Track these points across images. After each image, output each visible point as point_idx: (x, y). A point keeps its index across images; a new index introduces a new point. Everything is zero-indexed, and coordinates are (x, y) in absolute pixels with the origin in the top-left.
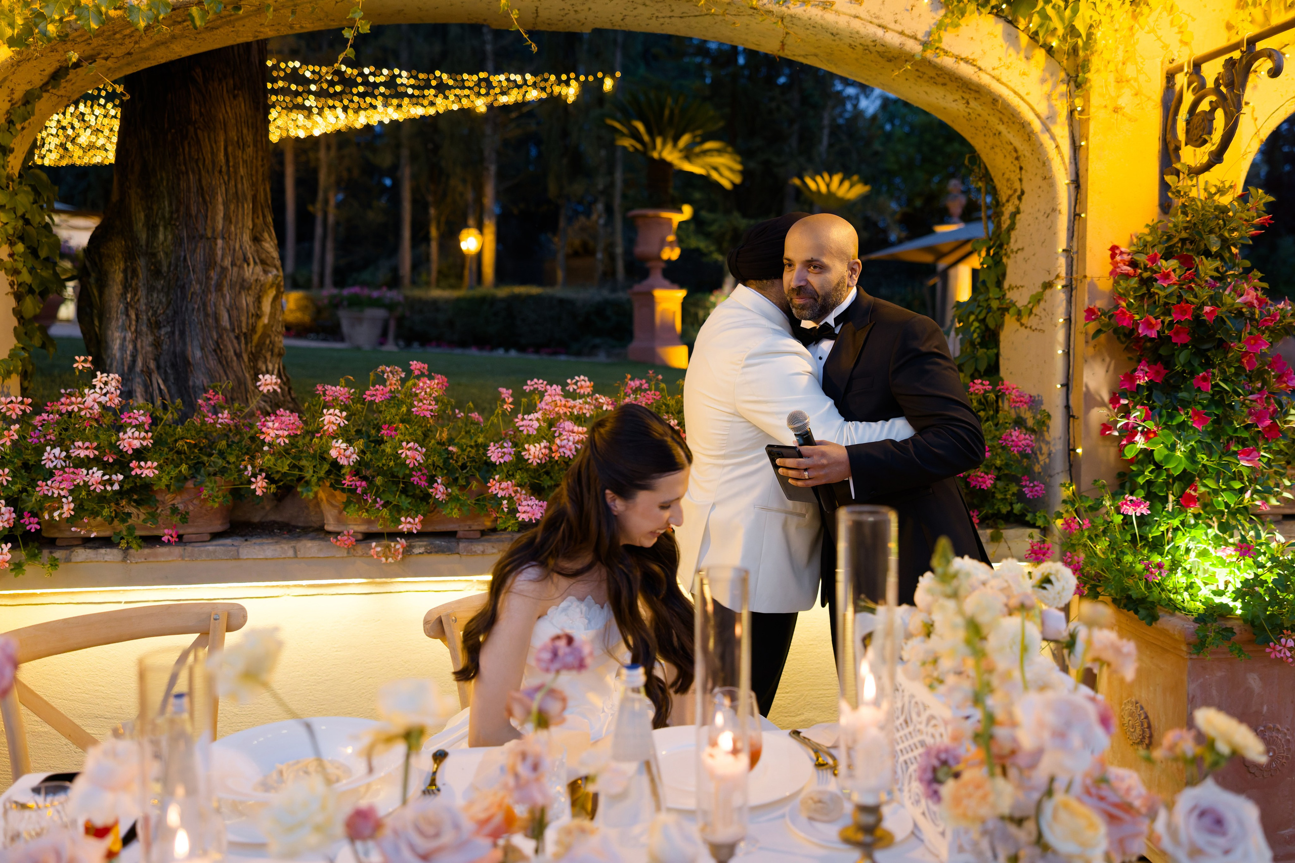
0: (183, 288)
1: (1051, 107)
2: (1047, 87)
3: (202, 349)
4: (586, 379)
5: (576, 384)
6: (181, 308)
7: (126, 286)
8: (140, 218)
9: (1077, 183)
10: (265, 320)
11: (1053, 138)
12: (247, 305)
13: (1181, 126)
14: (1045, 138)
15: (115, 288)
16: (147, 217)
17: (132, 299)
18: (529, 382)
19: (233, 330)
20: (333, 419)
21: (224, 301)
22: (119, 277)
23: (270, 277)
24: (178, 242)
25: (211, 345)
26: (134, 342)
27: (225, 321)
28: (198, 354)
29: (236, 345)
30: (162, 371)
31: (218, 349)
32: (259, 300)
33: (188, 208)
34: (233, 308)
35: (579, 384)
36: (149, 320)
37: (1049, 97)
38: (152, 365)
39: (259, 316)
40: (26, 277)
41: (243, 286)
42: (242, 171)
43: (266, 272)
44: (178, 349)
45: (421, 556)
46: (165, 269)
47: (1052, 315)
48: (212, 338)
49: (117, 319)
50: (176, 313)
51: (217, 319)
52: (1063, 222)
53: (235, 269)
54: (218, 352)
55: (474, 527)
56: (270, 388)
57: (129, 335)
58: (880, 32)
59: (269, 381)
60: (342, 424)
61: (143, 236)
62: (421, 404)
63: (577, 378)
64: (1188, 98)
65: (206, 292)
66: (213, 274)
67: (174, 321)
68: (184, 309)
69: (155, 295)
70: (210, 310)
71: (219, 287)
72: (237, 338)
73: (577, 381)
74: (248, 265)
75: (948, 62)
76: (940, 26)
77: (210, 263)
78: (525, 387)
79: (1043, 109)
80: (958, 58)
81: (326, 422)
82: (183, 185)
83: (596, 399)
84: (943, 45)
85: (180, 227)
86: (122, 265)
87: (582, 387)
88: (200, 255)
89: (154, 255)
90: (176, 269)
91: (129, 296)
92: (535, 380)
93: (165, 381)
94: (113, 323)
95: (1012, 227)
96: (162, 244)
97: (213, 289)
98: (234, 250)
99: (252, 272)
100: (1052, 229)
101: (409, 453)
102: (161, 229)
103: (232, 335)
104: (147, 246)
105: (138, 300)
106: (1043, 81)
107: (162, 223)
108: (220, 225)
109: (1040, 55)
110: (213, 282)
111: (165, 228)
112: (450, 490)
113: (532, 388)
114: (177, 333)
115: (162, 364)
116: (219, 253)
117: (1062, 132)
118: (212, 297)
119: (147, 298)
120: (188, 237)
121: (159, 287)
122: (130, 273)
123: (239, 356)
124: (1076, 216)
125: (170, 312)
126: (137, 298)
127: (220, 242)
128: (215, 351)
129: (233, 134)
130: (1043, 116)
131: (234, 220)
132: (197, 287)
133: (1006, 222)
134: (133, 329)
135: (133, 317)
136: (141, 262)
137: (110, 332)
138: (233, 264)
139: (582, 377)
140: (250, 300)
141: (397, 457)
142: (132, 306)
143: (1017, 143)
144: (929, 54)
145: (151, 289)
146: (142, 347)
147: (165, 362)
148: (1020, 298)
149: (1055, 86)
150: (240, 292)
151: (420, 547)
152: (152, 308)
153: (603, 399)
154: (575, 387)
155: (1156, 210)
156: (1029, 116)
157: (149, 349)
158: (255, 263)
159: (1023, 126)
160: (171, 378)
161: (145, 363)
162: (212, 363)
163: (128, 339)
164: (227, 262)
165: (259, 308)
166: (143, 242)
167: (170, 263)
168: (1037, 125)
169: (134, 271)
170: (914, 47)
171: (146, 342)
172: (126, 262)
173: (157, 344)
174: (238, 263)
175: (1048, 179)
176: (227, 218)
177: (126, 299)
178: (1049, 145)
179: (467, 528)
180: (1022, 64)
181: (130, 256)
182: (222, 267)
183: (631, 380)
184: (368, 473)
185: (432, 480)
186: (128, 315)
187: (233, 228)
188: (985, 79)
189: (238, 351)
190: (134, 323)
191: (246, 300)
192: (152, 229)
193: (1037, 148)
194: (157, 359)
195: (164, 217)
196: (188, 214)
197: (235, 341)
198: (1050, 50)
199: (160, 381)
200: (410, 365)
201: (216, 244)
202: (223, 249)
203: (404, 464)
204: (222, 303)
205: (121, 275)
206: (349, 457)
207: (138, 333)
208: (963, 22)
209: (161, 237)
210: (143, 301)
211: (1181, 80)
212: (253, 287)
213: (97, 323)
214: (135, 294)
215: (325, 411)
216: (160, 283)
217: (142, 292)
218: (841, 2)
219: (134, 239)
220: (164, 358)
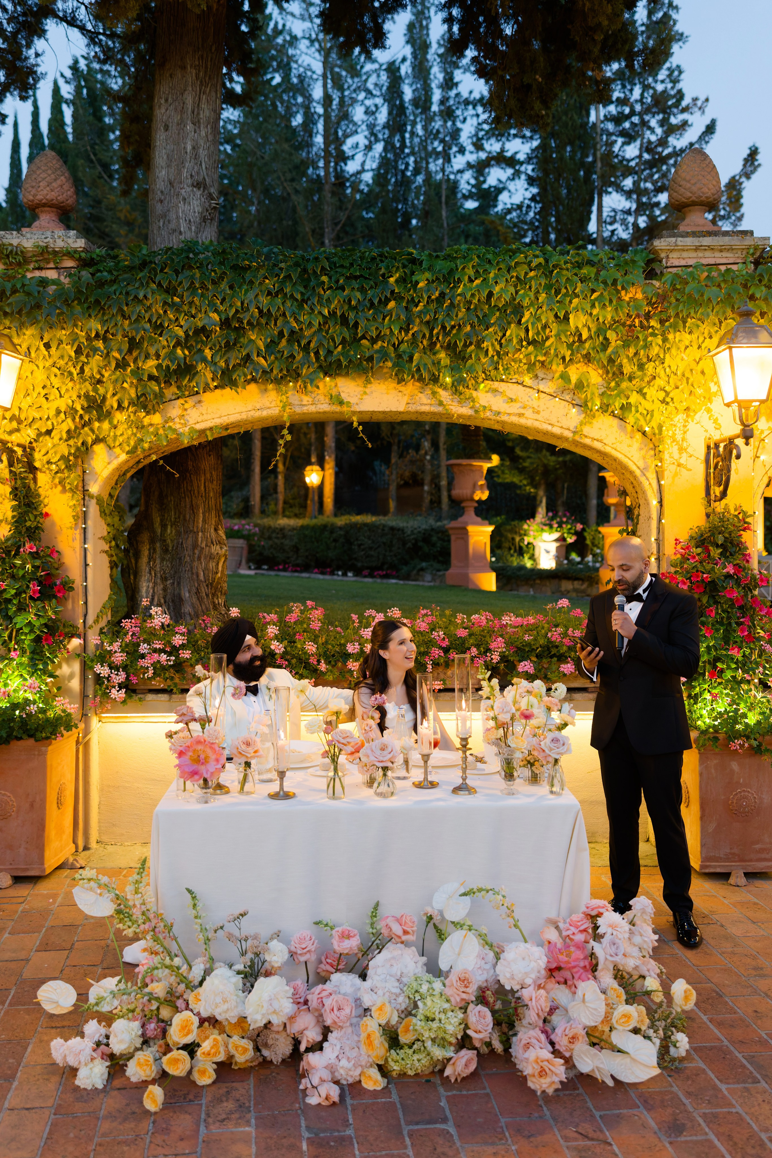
0: (180, 559)
1: (645, 463)
2: (643, 452)
3: (189, 592)
6: (179, 570)
7: (150, 558)
8: (157, 521)
9: (661, 502)
10: (219, 575)
11: (647, 479)
12: (213, 567)
13: (711, 475)
14: (643, 479)
15: (144, 560)
16: (161, 520)
17: (153, 565)
18: (367, 611)
19: (205, 581)
20: (272, 631)
22: (146, 553)
23: (224, 551)
24: (179, 534)
25: (194, 590)
27: (202, 577)
28: (187, 595)
29: (207, 590)
30: (167, 604)
31: (198, 592)
32: (218, 564)
33: (184, 517)
34: (206, 570)
36: (161, 576)
37: (644, 458)
38: (162, 601)
39: (216, 573)
40: (115, 558)
41: (211, 557)
42: (211, 494)
43: (221, 548)
44: (176, 592)
46: (170, 549)
48: (194, 587)
49: (146, 576)
50: (175, 572)
51: (198, 576)
52: (654, 524)
53: (207, 548)
57: (151, 585)
58: (549, 428)
60: (276, 633)
61: (159, 531)
62: (313, 623)
64: (713, 461)
65: (193, 561)
66: (196, 552)
67: (174, 577)
69: (165, 563)
70: (194, 571)
71: (199, 558)
72: (207, 585)
73: (393, 611)
74: (213, 545)
75: (587, 441)
76: (581, 424)
77: (195, 546)
78: (365, 614)
79: (641, 464)
80: (593, 439)
81: (269, 632)
82: (183, 504)
84: (585, 433)
85: (179, 526)
86: (149, 547)
88: (190, 541)
89: (165, 541)
90: (177, 549)
91: (151, 563)
94: (142, 578)
95: (637, 521)
96: (170, 535)
97: (196, 560)
98: (206, 537)
99: (215, 549)
100: (649, 527)
101: (308, 647)
102: (169, 527)
103: (204, 584)
104: (161, 536)
105: (156, 566)
106: (641, 449)
107: (170, 524)
108: (200, 525)
109: (639, 435)
110: (196, 556)
111: (172, 527)
112: (328, 667)
113: (369, 615)
114: (176, 583)
115: (167, 601)
116: (200, 540)
117: (652, 476)
118: (196, 564)
119: (160, 565)
120: (184, 531)
121: (167, 558)
122: (152, 550)
123: (207, 595)
124: (660, 520)
125: (172, 572)
126: (155, 564)
127: (200, 534)
128: (196, 593)
129: (208, 475)
130: (642, 467)
131: (207, 521)
132: (188, 559)
133: (635, 519)
134: (153, 581)
135: (153, 575)
136: (158, 545)
137: (140, 583)
138: (206, 545)
140: (215, 564)
141: (303, 649)
142: (152, 569)
144: (577, 438)
145: (163, 560)
146: (158, 591)
147: (169, 599)
149: (647, 452)
150: (209, 560)
152: (163, 570)
155: (705, 517)
156: (633, 468)
157: (162, 592)
158: (216, 544)
159: (632, 473)
160: (172, 608)
161: (159, 600)
162: (194, 600)
163: (150, 587)
164: (203, 545)
165: (217, 568)
166: (159, 534)
167: (173, 545)
168: (638, 473)
169: (154, 549)
170: (568, 434)
171: (160, 588)
172: (150, 544)
173: (165, 589)
174: (208, 545)
175: (648, 500)
176: (204, 521)
177: (149, 565)
178: (645, 483)
180: (628, 441)
181: (152, 541)
182: (201, 547)
184: (289, 657)
185: (319, 661)
186: (150, 574)
187: (206, 526)
188: (608, 450)
189: (207, 592)
190: (153, 578)
191: (212, 565)
192: (164, 526)
193: (640, 484)
194: (164, 598)
195: (171, 520)
196: (185, 519)
198: (644, 433)
199: (166, 610)
200: (306, 603)
201: (198, 535)
202: (201, 538)
203: (305, 653)
204: (200, 567)
205: (148, 552)
206: (280, 649)
207: (155, 584)
208: (594, 421)
209: (169, 531)
210: (158, 566)
211: (711, 451)
212: (215, 557)
213: (133, 578)
214: (155, 562)
215: (268, 626)
216: (168, 556)
217: (158, 561)
218: (528, 413)
219: (154, 532)
220: (168, 597)
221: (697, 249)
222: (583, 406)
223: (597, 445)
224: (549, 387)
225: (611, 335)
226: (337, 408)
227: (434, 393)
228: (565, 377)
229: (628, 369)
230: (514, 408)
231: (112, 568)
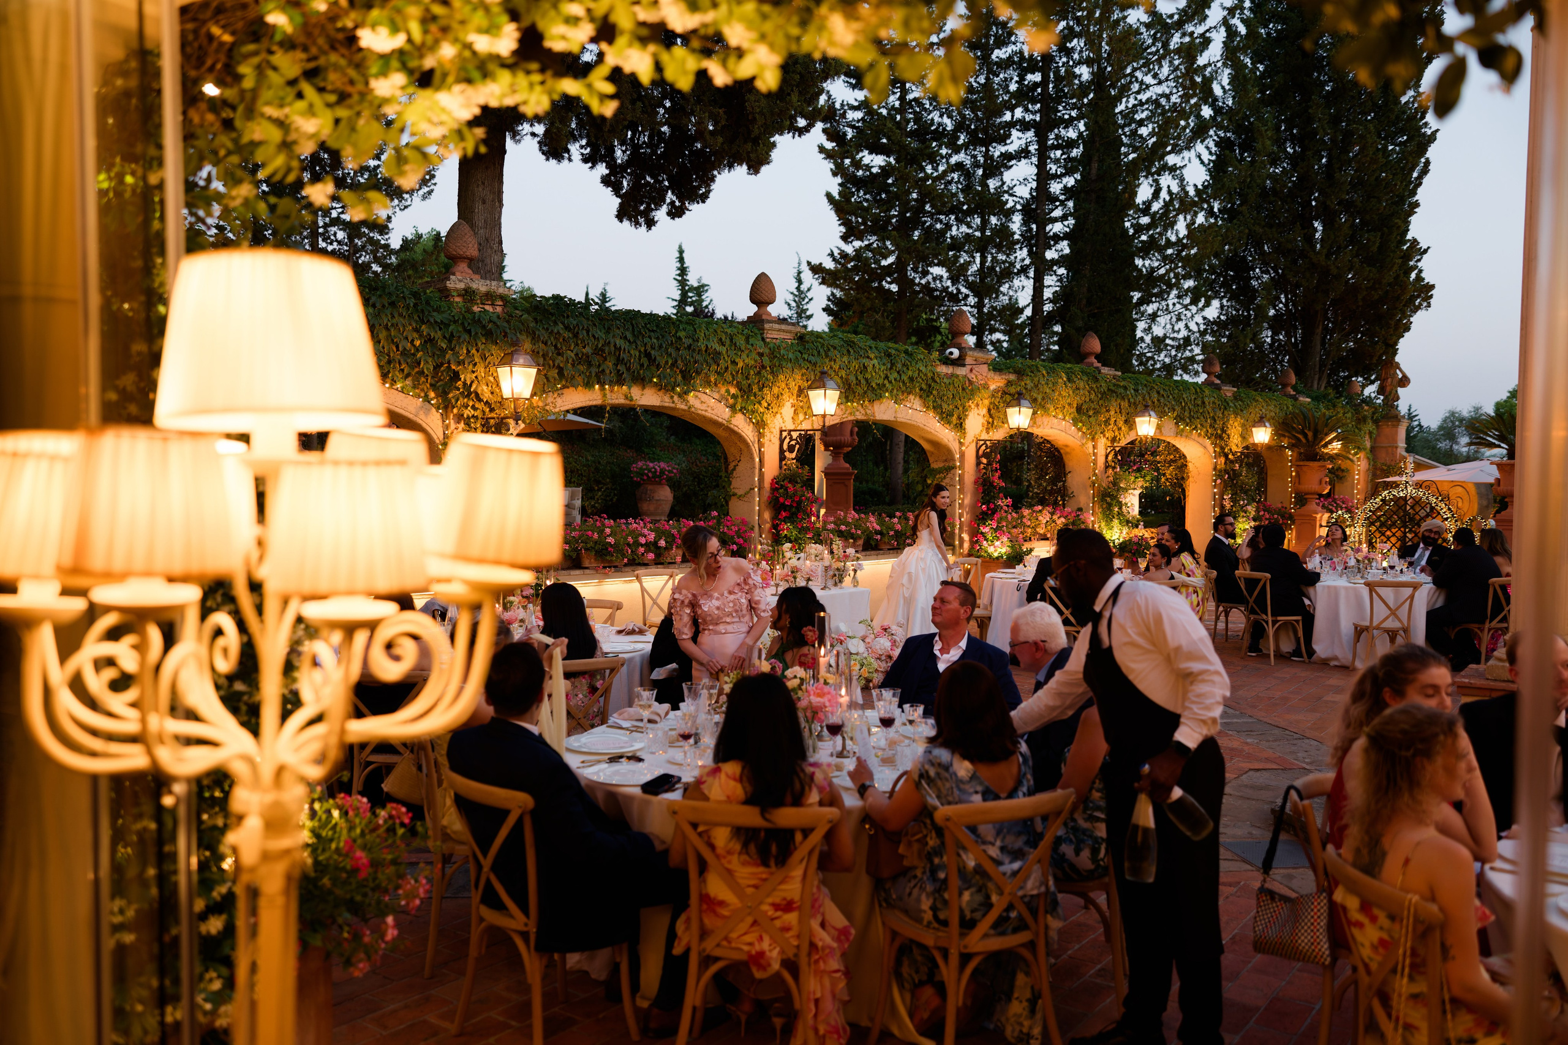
1: (754, 438)
2: (755, 435)
9: (760, 460)
13: (785, 447)
47: (754, 498)
52: (757, 471)
64: (787, 440)
75: (732, 427)
76: (730, 417)
79: (752, 439)
80: (735, 426)
95: (734, 469)
100: (753, 473)
106: (753, 432)
117: (756, 446)
124: (760, 470)
130: (753, 441)
133: (731, 467)
143: (742, 447)
148: (740, 492)
156: (749, 441)
159: (747, 444)
168: (751, 444)
175: (753, 459)
178: (753, 450)
180: (748, 426)
193: (750, 449)
208: (736, 416)
211: (785, 434)
218: (709, 409)
221: (779, 330)
222: (732, 407)
223: (736, 429)
224: (716, 396)
225: (752, 372)
226: (628, 402)
227: (672, 397)
228: (728, 391)
229: (755, 389)
230: (703, 407)
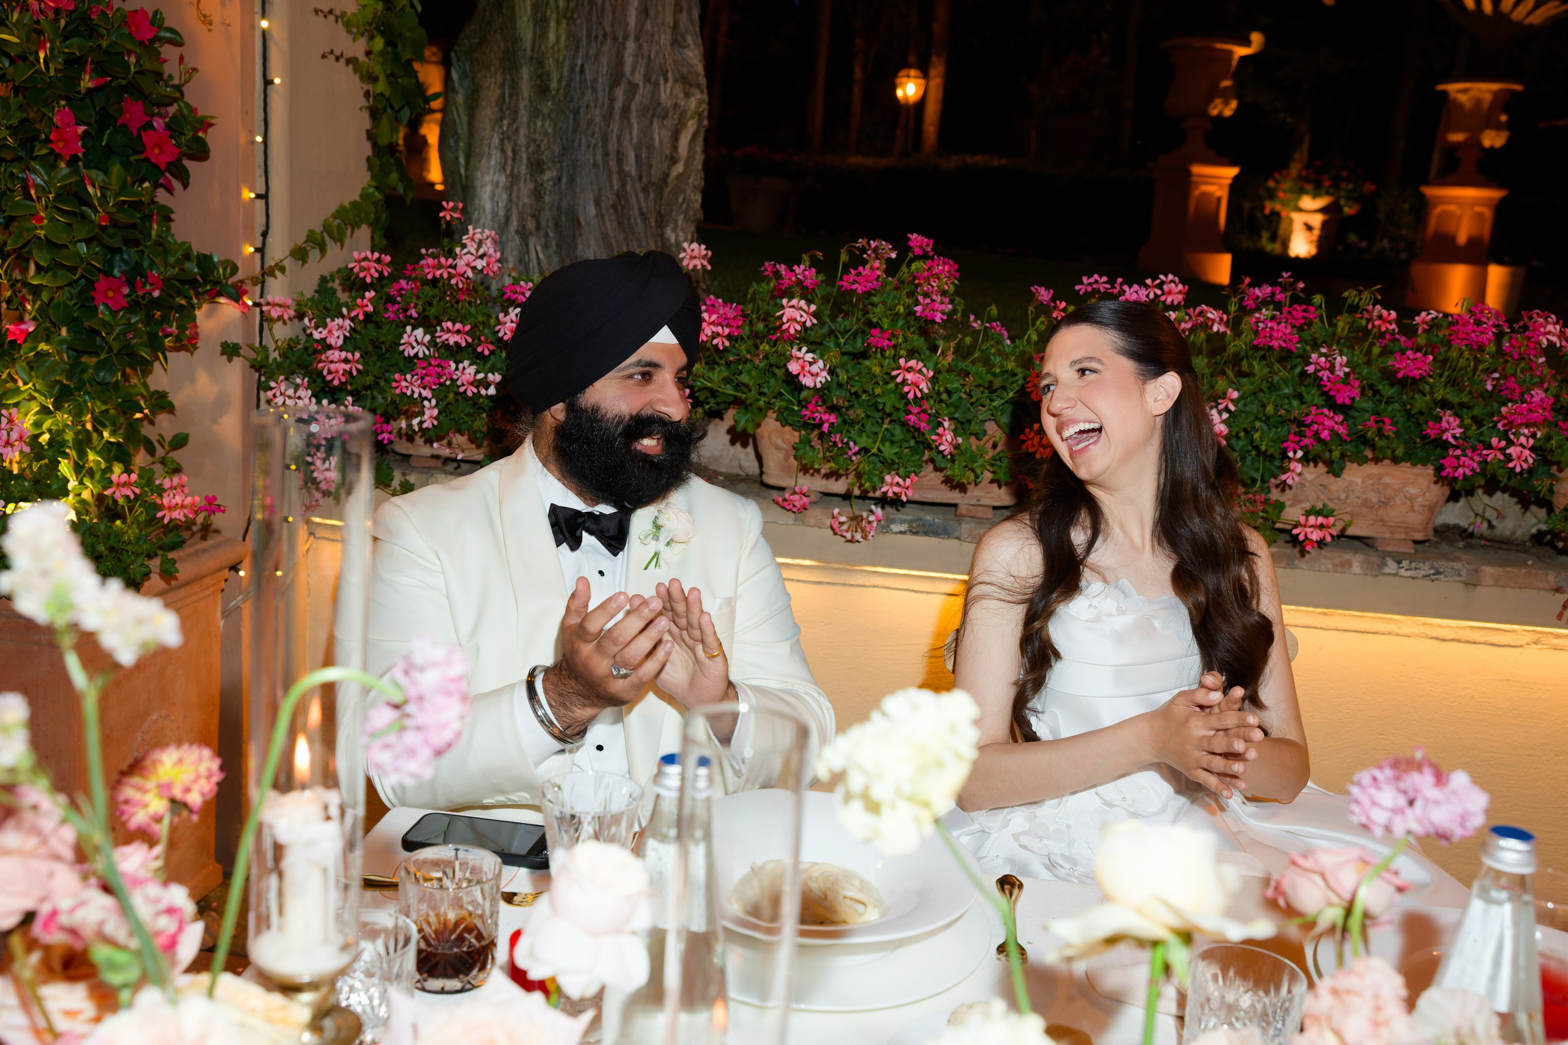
0: (577, 112)
3: (597, 203)
4: (1177, 279)
5: (1160, 286)
6: (573, 142)
7: (503, 107)
8: (525, 9)
10: (683, 168)
12: (661, 142)
15: (487, 113)
16: (536, 7)
17: (509, 125)
18: (1085, 280)
19: (640, 178)
20: (796, 314)
21: (631, 134)
22: (494, 95)
23: (693, 103)
24: (574, 41)
25: (608, 198)
26: (510, 188)
27: (631, 166)
28: (592, 210)
29: (642, 201)
30: (542, 233)
32: (675, 137)
34: (644, 146)
35: (1165, 287)
36: (529, 159)
38: (531, 224)
39: (673, 160)
41: (657, 112)
43: (687, 95)
44: (564, 204)
45: (899, 536)
46: (554, 85)
48: (611, 186)
49: (490, 156)
50: (565, 150)
51: (620, 158)
53: (649, 87)
54: (619, 208)
55: (984, 501)
56: (698, 263)
57: (503, 179)
59: (696, 253)
60: (808, 324)
61: (528, 36)
62: (928, 301)
63: (1162, 277)
65: (608, 117)
66: (620, 93)
67: (561, 162)
68: (576, 142)
69: (539, 124)
70: (612, 146)
71: (626, 111)
72: (644, 189)
73: (1163, 283)
74: (666, 80)
77: (616, 76)
78: (1077, 287)
81: (785, 319)
83: (1201, 313)
85: (578, 22)
86: (499, 79)
87: (1170, 293)
88: (604, 64)
89: (541, 64)
90: (568, 85)
91: (505, 122)
92: (1096, 276)
93: (546, 247)
94: (484, 161)
96: (553, 47)
97: (617, 117)
98: (649, 57)
99: (669, 93)
101: (910, 377)
102: (553, 24)
103: (638, 186)
104: (532, 50)
105: (517, 130)
107: (554, 16)
108: (632, 20)
110: (618, 106)
111: (558, 23)
112: (960, 440)
113: (1090, 289)
114: (564, 180)
115: (543, 224)
116: (629, 61)
118: (616, 128)
119: (529, 127)
120: (589, 34)
121: (546, 111)
122: (509, 90)
123: (645, 216)
125: (556, 149)
126: (515, 126)
127: (631, 46)
128: (614, 207)
131: (652, 13)
132: (596, 113)
134: (508, 172)
135: (510, 154)
136: (524, 74)
137: (479, 174)
138: (647, 79)
139: (1170, 277)
140: (666, 134)
141: (888, 381)
142: (509, 138)
145: (535, 113)
146: (518, 197)
147: (547, 221)
150: (652, 122)
151: (902, 522)
152: (535, 141)
153: (1212, 314)
154: (1159, 292)
157: (527, 200)
158: (676, 81)
160: (553, 244)
161: (521, 221)
162: (611, 226)
163: (501, 185)
164: (638, 78)
165: (675, 148)
166: (528, 45)
167: (562, 75)
169: (515, 86)
171: (525, 189)
172: (504, 74)
173: (538, 195)
174: (654, 78)
176: (643, 9)
177: (501, 127)
179: (974, 502)
181: (510, 65)
182: (630, 82)
183: (1252, 285)
184: (841, 402)
185: (935, 423)
186: (503, 151)
187: (648, 26)
189: (644, 209)
190: (510, 162)
191: (660, 135)
192: (540, 23)
194: (536, 217)
195: (557, 7)
197: (641, 196)
199: (539, 248)
200: (908, 239)
201: (625, 48)
202: (636, 56)
203: (898, 394)
204: (628, 137)
205: (498, 92)
206: (817, 375)
207: (514, 178)
209: (552, 37)
210: (523, 131)
212: (670, 115)
213: (462, 160)
214: (514, 120)
215: (785, 301)
216: (547, 106)
217: (524, 116)
219: (516, 39)
220: (546, 215)
231: (375, 114)
